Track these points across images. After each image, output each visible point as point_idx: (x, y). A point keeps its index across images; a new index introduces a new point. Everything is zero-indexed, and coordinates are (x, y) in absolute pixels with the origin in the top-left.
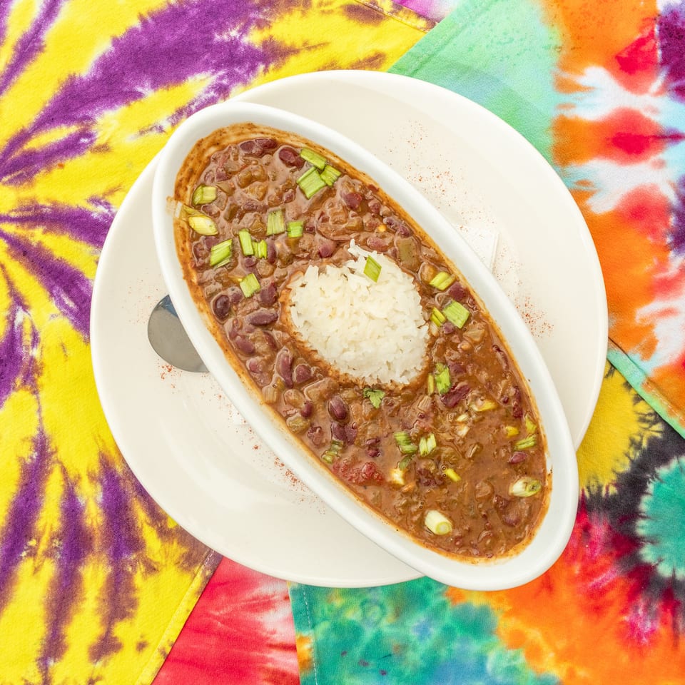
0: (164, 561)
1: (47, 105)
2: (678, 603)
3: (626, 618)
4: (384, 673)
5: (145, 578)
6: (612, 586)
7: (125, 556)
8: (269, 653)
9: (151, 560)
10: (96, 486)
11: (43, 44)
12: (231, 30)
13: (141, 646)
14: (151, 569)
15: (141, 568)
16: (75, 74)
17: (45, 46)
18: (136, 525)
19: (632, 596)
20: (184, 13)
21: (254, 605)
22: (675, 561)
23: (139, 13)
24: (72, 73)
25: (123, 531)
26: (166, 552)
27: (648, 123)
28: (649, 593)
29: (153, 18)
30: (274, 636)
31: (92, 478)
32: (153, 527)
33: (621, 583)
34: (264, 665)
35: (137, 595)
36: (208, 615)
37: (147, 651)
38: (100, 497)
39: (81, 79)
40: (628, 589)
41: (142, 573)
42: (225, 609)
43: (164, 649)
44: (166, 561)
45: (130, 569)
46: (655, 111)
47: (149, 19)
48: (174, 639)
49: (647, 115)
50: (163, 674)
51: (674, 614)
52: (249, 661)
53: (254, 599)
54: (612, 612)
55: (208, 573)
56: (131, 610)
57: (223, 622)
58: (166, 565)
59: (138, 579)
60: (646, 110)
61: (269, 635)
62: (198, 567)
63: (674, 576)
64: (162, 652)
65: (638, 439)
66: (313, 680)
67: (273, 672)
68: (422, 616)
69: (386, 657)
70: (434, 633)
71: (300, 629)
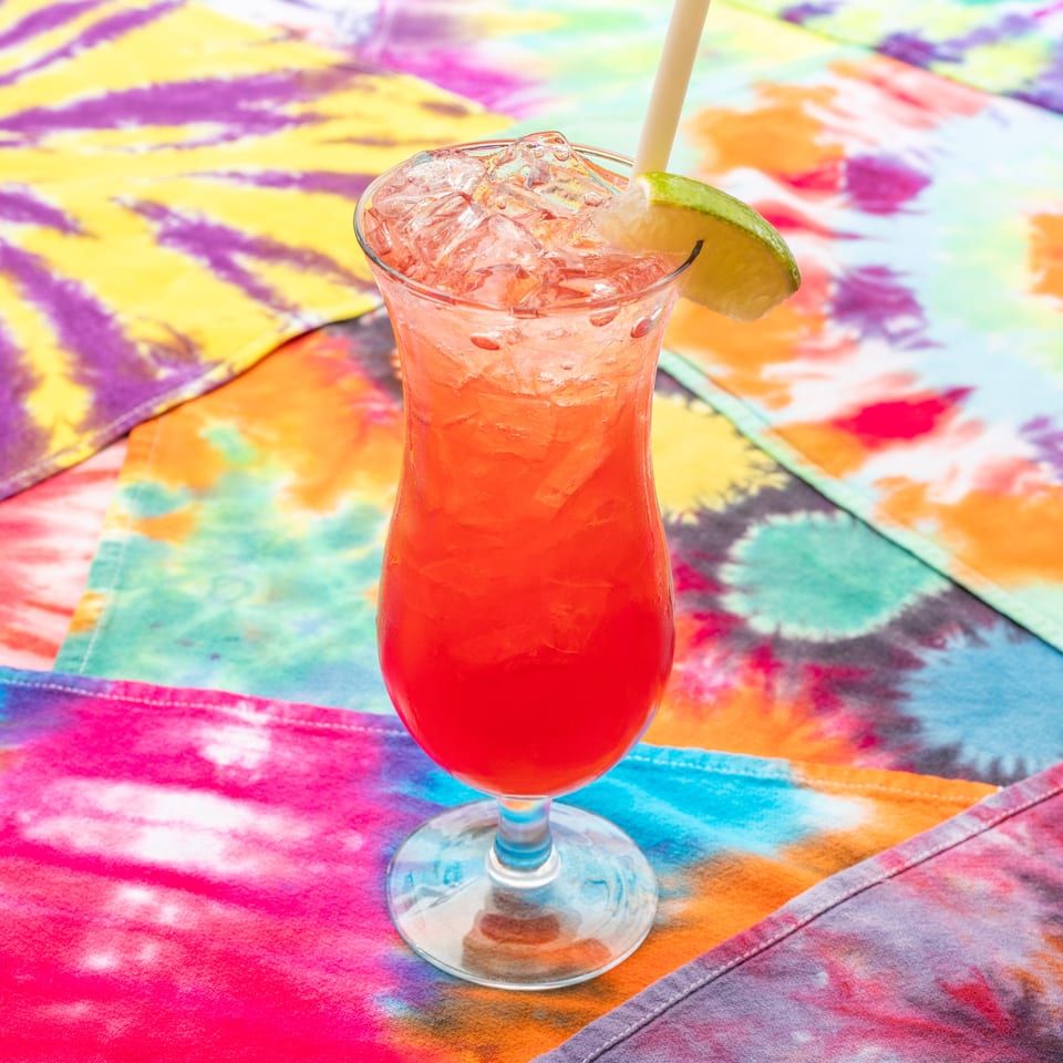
2: (779, 664)
3: (679, 666)
4: (215, 657)
8: (24, 611)
28: (729, 644)
30: (44, 593)
33: (680, 624)
34: (7, 623)
51: (769, 674)
53: (32, 549)
61: (33, 590)
63: (777, 633)
65: (743, 484)
66: (84, 644)
67: (20, 635)
68: (313, 612)
69: (228, 639)
70: (328, 632)
71: (95, 585)
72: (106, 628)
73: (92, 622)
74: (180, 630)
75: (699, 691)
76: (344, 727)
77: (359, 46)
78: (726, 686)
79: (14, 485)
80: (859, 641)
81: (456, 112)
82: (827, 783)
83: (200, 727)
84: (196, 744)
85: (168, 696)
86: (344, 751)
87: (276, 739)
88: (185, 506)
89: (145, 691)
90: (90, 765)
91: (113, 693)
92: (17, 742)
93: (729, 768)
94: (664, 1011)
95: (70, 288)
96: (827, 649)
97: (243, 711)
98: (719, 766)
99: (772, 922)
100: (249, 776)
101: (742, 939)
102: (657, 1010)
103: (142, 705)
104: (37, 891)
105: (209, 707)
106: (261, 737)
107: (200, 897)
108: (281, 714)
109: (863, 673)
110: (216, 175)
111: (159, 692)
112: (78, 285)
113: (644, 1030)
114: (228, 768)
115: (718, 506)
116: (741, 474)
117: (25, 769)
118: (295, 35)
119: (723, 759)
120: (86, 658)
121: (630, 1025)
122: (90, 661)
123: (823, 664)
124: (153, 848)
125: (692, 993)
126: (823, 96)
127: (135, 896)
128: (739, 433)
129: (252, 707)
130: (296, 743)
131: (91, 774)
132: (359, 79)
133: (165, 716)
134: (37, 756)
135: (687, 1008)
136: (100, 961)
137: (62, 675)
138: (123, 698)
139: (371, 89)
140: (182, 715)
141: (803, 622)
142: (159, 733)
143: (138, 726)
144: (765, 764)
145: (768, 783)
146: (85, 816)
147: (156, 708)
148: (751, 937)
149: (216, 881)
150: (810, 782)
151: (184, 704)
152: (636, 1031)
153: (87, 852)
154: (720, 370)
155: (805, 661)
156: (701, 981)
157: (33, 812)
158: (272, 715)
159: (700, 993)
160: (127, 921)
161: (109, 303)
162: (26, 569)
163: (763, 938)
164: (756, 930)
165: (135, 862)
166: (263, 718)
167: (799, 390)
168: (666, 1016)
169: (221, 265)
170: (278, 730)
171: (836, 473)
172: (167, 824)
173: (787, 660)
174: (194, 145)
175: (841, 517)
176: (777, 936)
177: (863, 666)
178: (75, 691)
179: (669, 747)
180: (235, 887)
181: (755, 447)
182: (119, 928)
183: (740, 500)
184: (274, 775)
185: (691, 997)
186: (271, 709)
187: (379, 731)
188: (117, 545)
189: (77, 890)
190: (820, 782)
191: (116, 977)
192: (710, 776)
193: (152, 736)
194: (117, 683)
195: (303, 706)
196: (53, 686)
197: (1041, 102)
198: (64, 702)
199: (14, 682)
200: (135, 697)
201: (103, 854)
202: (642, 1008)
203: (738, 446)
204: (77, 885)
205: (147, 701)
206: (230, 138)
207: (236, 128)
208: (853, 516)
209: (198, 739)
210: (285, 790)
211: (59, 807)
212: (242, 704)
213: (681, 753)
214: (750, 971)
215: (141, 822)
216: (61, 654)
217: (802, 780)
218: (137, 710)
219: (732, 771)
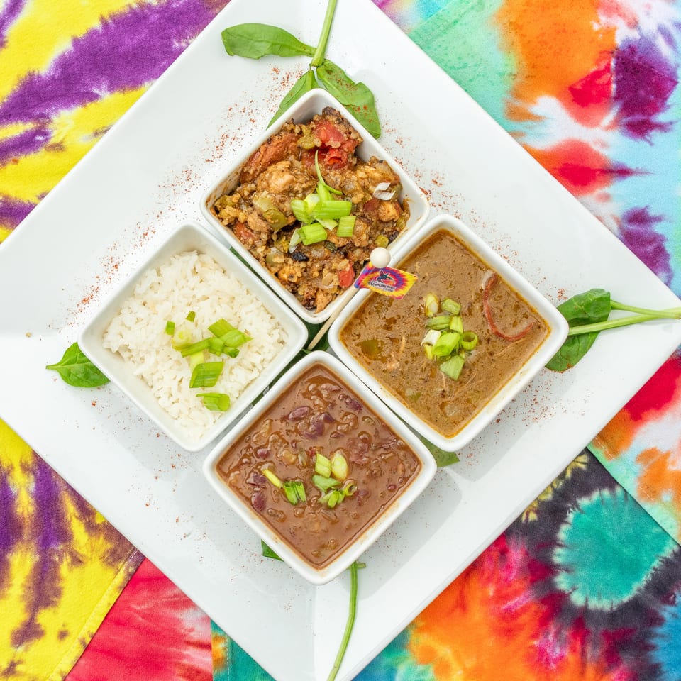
0: (89, 555)
1: (5, 100)
2: (588, 632)
3: (535, 643)
5: (70, 569)
6: (524, 609)
7: (53, 546)
8: (186, 649)
9: (77, 553)
10: (28, 476)
11: (4, 40)
12: (190, 39)
13: (63, 635)
14: (77, 561)
15: (67, 559)
16: (34, 72)
17: (7, 42)
18: (66, 518)
19: (544, 621)
20: (145, 17)
21: (175, 602)
22: (588, 590)
23: (101, 15)
24: (31, 71)
25: (53, 521)
26: (92, 547)
27: (596, 156)
28: (561, 620)
29: (114, 21)
30: (192, 634)
31: (25, 468)
32: (81, 521)
33: (534, 608)
34: (180, 661)
35: (62, 584)
36: (130, 609)
37: (68, 640)
38: (32, 487)
39: (40, 77)
40: (540, 614)
41: (68, 564)
42: (146, 604)
43: (84, 639)
44: (92, 555)
45: (57, 559)
46: (604, 145)
47: (110, 22)
48: (94, 631)
49: (596, 148)
50: (82, 662)
51: (583, 643)
52: (165, 656)
53: (175, 596)
54: (522, 637)
55: (131, 570)
56: (55, 599)
57: (143, 617)
58: (91, 558)
59: (64, 570)
60: (595, 143)
61: (187, 633)
62: (121, 564)
63: (586, 605)
64: (82, 642)
67: (189, 669)
75: (548, 662)
78: (561, 657)
96: (612, 616)
109: (632, 631)
123: (611, 629)
141: (599, 596)
155: (601, 628)
162: (177, 614)
173: (592, 628)
177: (632, 626)
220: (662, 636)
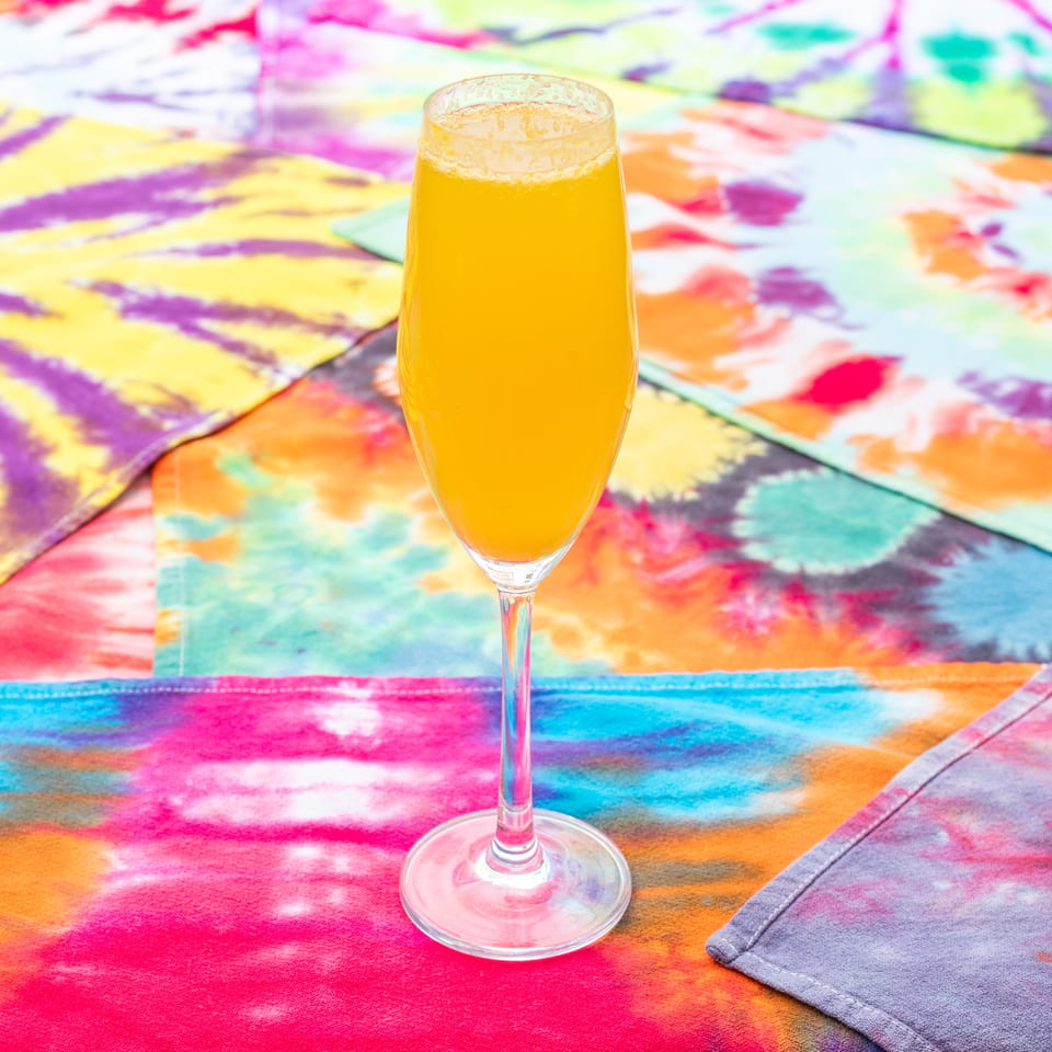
3: (726, 608)
4: (301, 651)
6: (698, 577)
8: (108, 636)
21: (94, 588)
30: (120, 619)
33: (713, 574)
34: (95, 648)
61: (111, 618)
63: (802, 570)
65: (728, 456)
66: (176, 652)
67: (109, 655)
68: (375, 604)
69: (308, 634)
70: (395, 620)
71: (166, 604)
72: (190, 638)
73: (174, 634)
74: (259, 632)
75: (751, 626)
76: (443, 691)
77: (249, 137)
78: (774, 618)
79: (60, 530)
80: (876, 567)
81: (359, 183)
82: (893, 682)
83: (311, 707)
84: (312, 721)
85: (272, 685)
86: (448, 711)
87: (384, 709)
88: (225, 530)
89: (249, 682)
90: (220, 750)
91: (220, 687)
92: (144, 742)
93: (801, 682)
94: (813, 881)
95: (53, 365)
96: (851, 579)
97: (346, 689)
98: (792, 682)
99: (886, 797)
100: (371, 742)
101: (862, 815)
102: (807, 881)
103: (249, 694)
104: (212, 862)
105: (314, 689)
106: (369, 708)
107: (364, 845)
108: (382, 688)
109: (889, 593)
110: (157, 253)
111: (263, 683)
112: (60, 362)
113: (800, 899)
114: (349, 737)
115: (712, 477)
116: (725, 449)
117: (161, 762)
118: (185, 134)
119: (794, 675)
120: (182, 663)
121: (786, 896)
122: (186, 666)
123: (854, 591)
124: (305, 810)
125: (833, 863)
126: (685, 139)
127: (305, 854)
128: (711, 414)
129: (354, 684)
130: (403, 710)
131: (224, 757)
132: (261, 163)
133: (276, 701)
134: (169, 749)
135: (832, 876)
136: (294, 909)
137: (167, 680)
138: (230, 690)
139: (275, 171)
140: (290, 698)
141: (822, 560)
142: (274, 715)
143: (252, 711)
144: (831, 675)
145: (840, 689)
146: (233, 793)
147: (264, 695)
148: (869, 811)
149: (373, 830)
150: (877, 683)
151: (290, 690)
152: (794, 901)
153: (247, 824)
154: (679, 366)
155: (836, 591)
156: (837, 854)
157: (182, 796)
158: (374, 688)
159: (839, 863)
160: (307, 875)
161: (94, 373)
162: (96, 599)
163: (882, 811)
164: (872, 805)
165: (293, 824)
166: (366, 693)
167: (754, 375)
168: (816, 884)
169: (189, 329)
170: (383, 701)
171: (811, 436)
172: (311, 788)
173: (819, 591)
174: (125, 234)
175: (825, 472)
176: (893, 807)
177: (888, 587)
178: (183, 690)
179: (741, 672)
180: (392, 832)
181: (731, 423)
182: (301, 881)
183: (729, 470)
184: (393, 739)
185: (833, 867)
186: (371, 684)
187: (476, 690)
188: (176, 569)
189: (249, 857)
190: (885, 682)
191: (313, 919)
192: (787, 691)
193: (268, 718)
194: (221, 679)
195: (401, 679)
196: (161, 689)
197: (878, 123)
198: (175, 701)
199: (123, 690)
200: (240, 687)
201: (261, 824)
202: (793, 881)
203: (713, 426)
204: (248, 853)
205: (253, 691)
206: (156, 223)
207: (159, 216)
208: (835, 469)
209: (313, 716)
210: (406, 750)
211: (205, 788)
212: (344, 684)
213: (754, 676)
214: (878, 839)
215: (287, 791)
216: (156, 664)
217: (869, 682)
218: (247, 698)
219: (805, 684)
220: (943, 595)
